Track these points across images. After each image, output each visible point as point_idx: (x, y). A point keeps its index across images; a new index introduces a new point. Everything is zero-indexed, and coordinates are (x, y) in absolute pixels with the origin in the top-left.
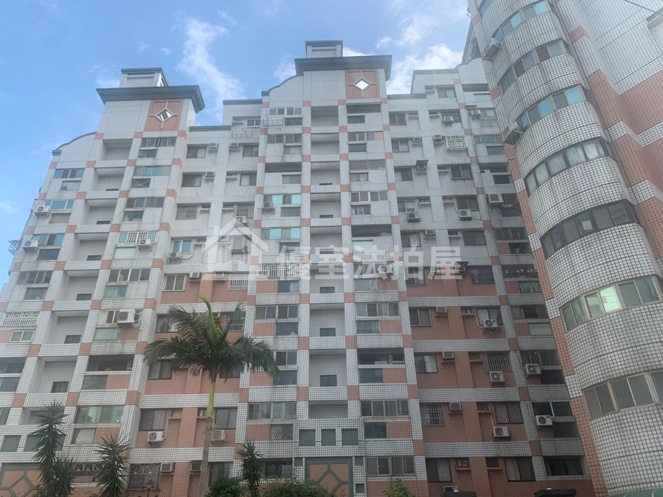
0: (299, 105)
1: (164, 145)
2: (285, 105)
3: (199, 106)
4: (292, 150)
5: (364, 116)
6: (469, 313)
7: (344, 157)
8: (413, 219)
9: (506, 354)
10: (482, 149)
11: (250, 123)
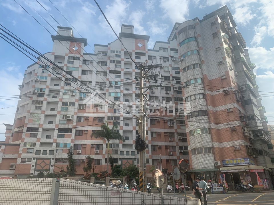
0: (120, 50)
1: (76, 60)
2: (116, 50)
3: (86, 44)
4: (118, 66)
5: (140, 57)
6: (165, 122)
8: (153, 93)
9: (174, 133)
10: (174, 72)
11: (103, 53)
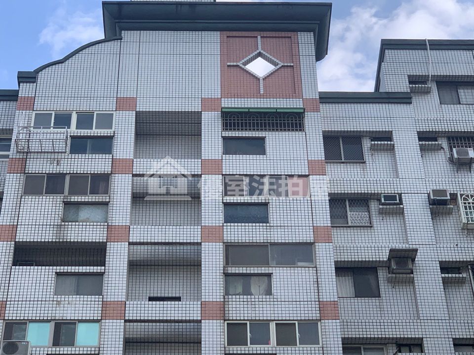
0: (108, 106)
2: (74, 106)
4: (84, 213)
7: (211, 234)
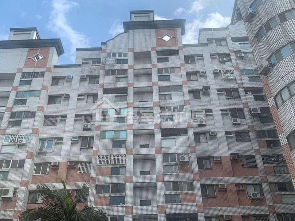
0: (126, 51)
1: (37, 77)
2: (117, 51)
3: (60, 52)
4: (121, 80)
5: (168, 58)
6: (241, 188)
7: (155, 84)
9: (267, 216)
10: (246, 79)
11: (94, 62)
